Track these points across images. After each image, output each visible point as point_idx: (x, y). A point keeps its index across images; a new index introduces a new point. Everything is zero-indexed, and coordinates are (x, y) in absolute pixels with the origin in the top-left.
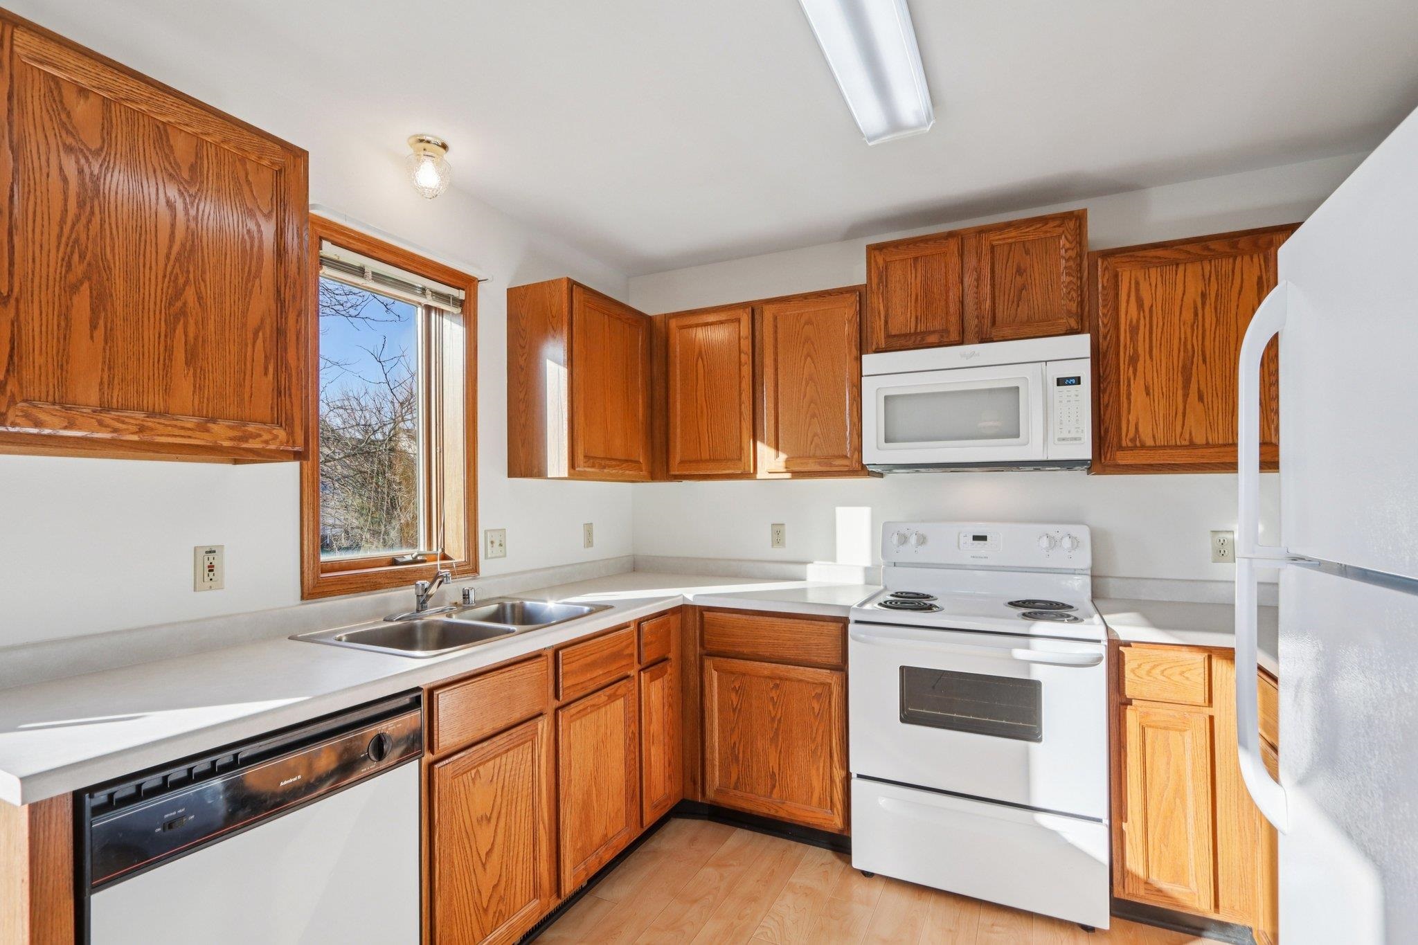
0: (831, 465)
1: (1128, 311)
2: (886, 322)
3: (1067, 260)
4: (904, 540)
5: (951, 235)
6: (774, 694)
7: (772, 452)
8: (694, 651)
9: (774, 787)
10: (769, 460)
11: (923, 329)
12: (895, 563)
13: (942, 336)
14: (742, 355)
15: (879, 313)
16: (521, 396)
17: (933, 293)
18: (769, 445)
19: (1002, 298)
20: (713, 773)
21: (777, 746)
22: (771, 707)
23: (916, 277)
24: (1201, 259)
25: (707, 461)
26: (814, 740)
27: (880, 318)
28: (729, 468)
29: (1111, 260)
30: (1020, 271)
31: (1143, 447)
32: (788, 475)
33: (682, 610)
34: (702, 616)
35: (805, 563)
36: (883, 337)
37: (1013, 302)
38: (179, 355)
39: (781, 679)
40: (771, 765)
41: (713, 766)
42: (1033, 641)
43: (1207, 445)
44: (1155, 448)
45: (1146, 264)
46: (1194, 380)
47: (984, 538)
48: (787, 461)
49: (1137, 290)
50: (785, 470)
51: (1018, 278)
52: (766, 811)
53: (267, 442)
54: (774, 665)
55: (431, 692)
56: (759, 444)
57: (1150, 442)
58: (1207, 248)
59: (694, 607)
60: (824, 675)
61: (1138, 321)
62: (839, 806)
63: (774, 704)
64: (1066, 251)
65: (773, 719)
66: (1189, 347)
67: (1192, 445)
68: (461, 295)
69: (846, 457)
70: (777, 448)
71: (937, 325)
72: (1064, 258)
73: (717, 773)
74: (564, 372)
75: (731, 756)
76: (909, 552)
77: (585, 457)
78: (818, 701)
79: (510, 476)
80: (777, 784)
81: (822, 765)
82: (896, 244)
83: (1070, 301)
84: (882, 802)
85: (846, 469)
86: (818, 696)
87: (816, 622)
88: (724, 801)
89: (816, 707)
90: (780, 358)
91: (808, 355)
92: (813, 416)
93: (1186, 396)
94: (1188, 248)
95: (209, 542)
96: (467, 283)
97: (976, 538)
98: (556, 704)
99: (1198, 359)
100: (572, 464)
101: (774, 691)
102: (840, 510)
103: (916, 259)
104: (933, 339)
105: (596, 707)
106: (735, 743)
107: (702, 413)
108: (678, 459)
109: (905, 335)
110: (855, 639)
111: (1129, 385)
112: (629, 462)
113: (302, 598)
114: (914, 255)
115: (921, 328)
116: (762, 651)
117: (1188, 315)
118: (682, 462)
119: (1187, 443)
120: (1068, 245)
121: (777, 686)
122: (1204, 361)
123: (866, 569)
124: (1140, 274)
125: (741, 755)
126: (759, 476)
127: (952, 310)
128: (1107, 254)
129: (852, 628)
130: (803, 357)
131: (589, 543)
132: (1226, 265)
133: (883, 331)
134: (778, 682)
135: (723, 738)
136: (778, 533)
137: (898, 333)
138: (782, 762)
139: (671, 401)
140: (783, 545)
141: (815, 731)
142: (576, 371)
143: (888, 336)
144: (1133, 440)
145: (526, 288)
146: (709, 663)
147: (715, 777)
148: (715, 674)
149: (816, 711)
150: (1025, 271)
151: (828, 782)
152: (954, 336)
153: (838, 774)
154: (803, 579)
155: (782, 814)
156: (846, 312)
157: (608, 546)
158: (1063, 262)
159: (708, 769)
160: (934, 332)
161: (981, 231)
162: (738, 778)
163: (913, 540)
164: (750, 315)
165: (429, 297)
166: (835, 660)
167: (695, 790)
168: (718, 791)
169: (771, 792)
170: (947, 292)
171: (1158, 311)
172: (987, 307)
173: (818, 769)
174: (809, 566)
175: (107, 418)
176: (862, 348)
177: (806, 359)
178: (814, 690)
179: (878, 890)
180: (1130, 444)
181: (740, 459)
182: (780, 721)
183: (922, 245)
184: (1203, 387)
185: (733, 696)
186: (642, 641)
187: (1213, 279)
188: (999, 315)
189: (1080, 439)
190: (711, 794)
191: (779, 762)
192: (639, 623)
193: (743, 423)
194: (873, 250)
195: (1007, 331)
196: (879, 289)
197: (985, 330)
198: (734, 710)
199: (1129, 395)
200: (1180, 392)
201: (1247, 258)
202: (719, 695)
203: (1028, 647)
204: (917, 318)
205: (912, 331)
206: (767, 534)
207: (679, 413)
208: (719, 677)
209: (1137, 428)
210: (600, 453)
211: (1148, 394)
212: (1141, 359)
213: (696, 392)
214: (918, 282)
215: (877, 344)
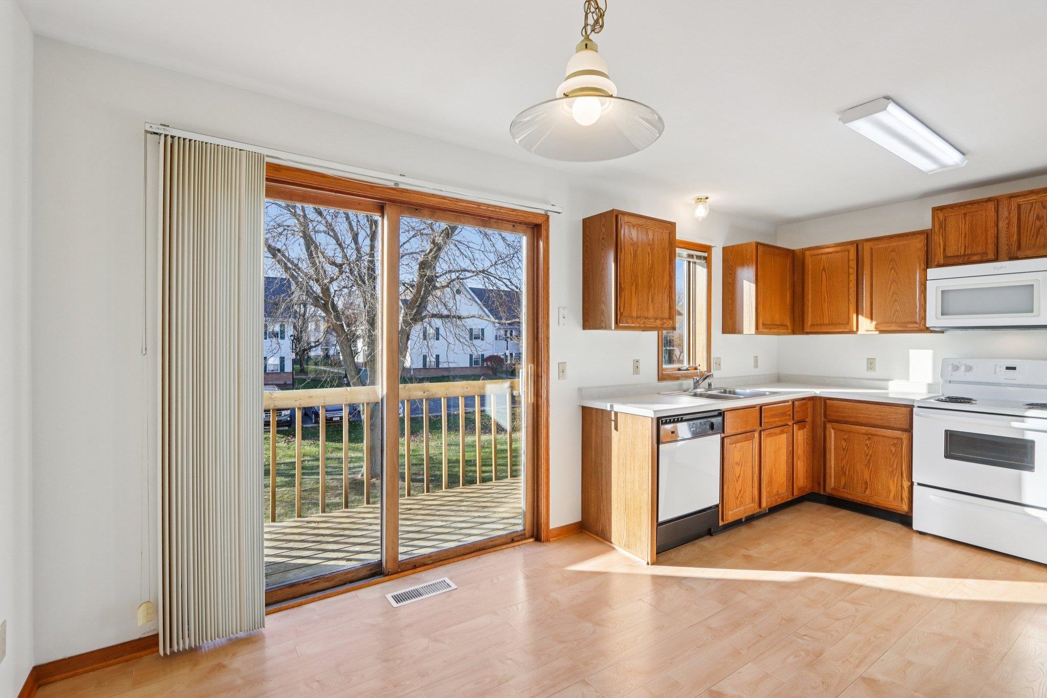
0: (906, 327)
2: (944, 249)
4: (956, 368)
5: (990, 200)
6: (868, 442)
7: (869, 321)
8: (821, 419)
9: (867, 488)
10: (865, 325)
11: (970, 252)
12: (950, 381)
13: (982, 256)
14: (850, 269)
15: (940, 245)
16: (730, 296)
17: (977, 232)
18: (866, 317)
19: (1025, 233)
20: (831, 479)
21: (869, 469)
22: (866, 449)
23: (965, 224)
25: (827, 325)
26: (891, 466)
27: (940, 247)
28: (841, 329)
30: (1039, 218)
32: (877, 332)
33: (813, 399)
34: (825, 403)
35: (889, 380)
36: (942, 257)
37: (1033, 236)
38: (650, 300)
39: (872, 435)
40: (865, 477)
41: (831, 476)
42: (1025, 419)
47: (1014, 368)
48: (876, 325)
50: (875, 330)
51: (1037, 222)
52: (862, 500)
53: (668, 325)
54: (868, 428)
55: (724, 412)
56: (860, 317)
59: (820, 398)
60: (898, 434)
62: (906, 500)
63: (868, 448)
65: (867, 455)
68: (706, 255)
69: (916, 323)
70: (872, 319)
71: (979, 250)
73: (833, 480)
74: (753, 286)
75: (841, 472)
76: (960, 375)
77: (763, 324)
78: (894, 447)
79: (723, 333)
80: (869, 487)
81: (896, 479)
82: (952, 206)
84: (932, 497)
85: (916, 329)
86: (894, 445)
87: (894, 407)
88: (836, 494)
89: (893, 449)
90: (874, 270)
91: (893, 268)
92: (896, 301)
95: (637, 358)
96: (707, 249)
97: (1008, 368)
98: (761, 428)
100: (757, 328)
101: (868, 441)
102: (912, 352)
103: (965, 214)
104: (975, 258)
105: (776, 434)
106: (844, 466)
107: (824, 299)
108: (809, 324)
109: (957, 256)
110: (916, 415)
112: (783, 326)
113: (658, 380)
114: (964, 212)
115: (969, 251)
116: (860, 420)
118: (812, 325)
121: (869, 439)
123: (929, 385)
125: (847, 472)
126: (859, 333)
127: (990, 241)
129: (915, 410)
130: (889, 270)
131: (756, 366)
133: (942, 255)
134: (870, 436)
135: (836, 463)
136: (871, 364)
137: (952, 255)
138: (871, 477)
139: (806, 294)
140: (875, 370)
141: (892, 462)
142: (759, 284)
143: (945, 257)
145: (733, 247)
146: (829, 425)
147: (832, 482)
148: (833, 431)
149: (894, 452)
150: (1043, 218)
151: (900, 488)
152: (991, 256)
153: (906, 484)
154: (887, 389)
155: (871, 502)
156: (918, 244)
157: (765, 368)
159: (828, 477)
160: (977, 255)
161: (1011, 197)
162: (845, 483)
163: (963, 368)
164: (855, 248)
165: (695, 258)
166: (906, 426)
167: (819, 488)
168: (833, 489)
169: (865, 492)
170: (987, 231)
172: (1014, 239)
173: (894, 481)
174: (890, 382)
175: (638, 320)
176: (928, 266)
177: (891, 270)
178: (892, 441)
179: (927, 542)
181: (848, 324)
182: (871, 456)
183: (969, 206)
185: (843, 443)
186: (795, 410)
188: (1023, 243)
190: (828, 490)
191: (870, 476)
192: (793, 401)
193: (850, 305)
194: (935, 210)
195: (1029, 253)
196: (939, 231)
197: (1013, 252)
198: (844, 450)
202: (835, 442)
203: (1023, 422)
204: (965, 246)
205: (962, 254)
206: (864, 363)
207: (810, 299)
208: (835, 433)
210: (769, 323)
213: (821, 288)
214: (967, 227)
215: (938, 262)
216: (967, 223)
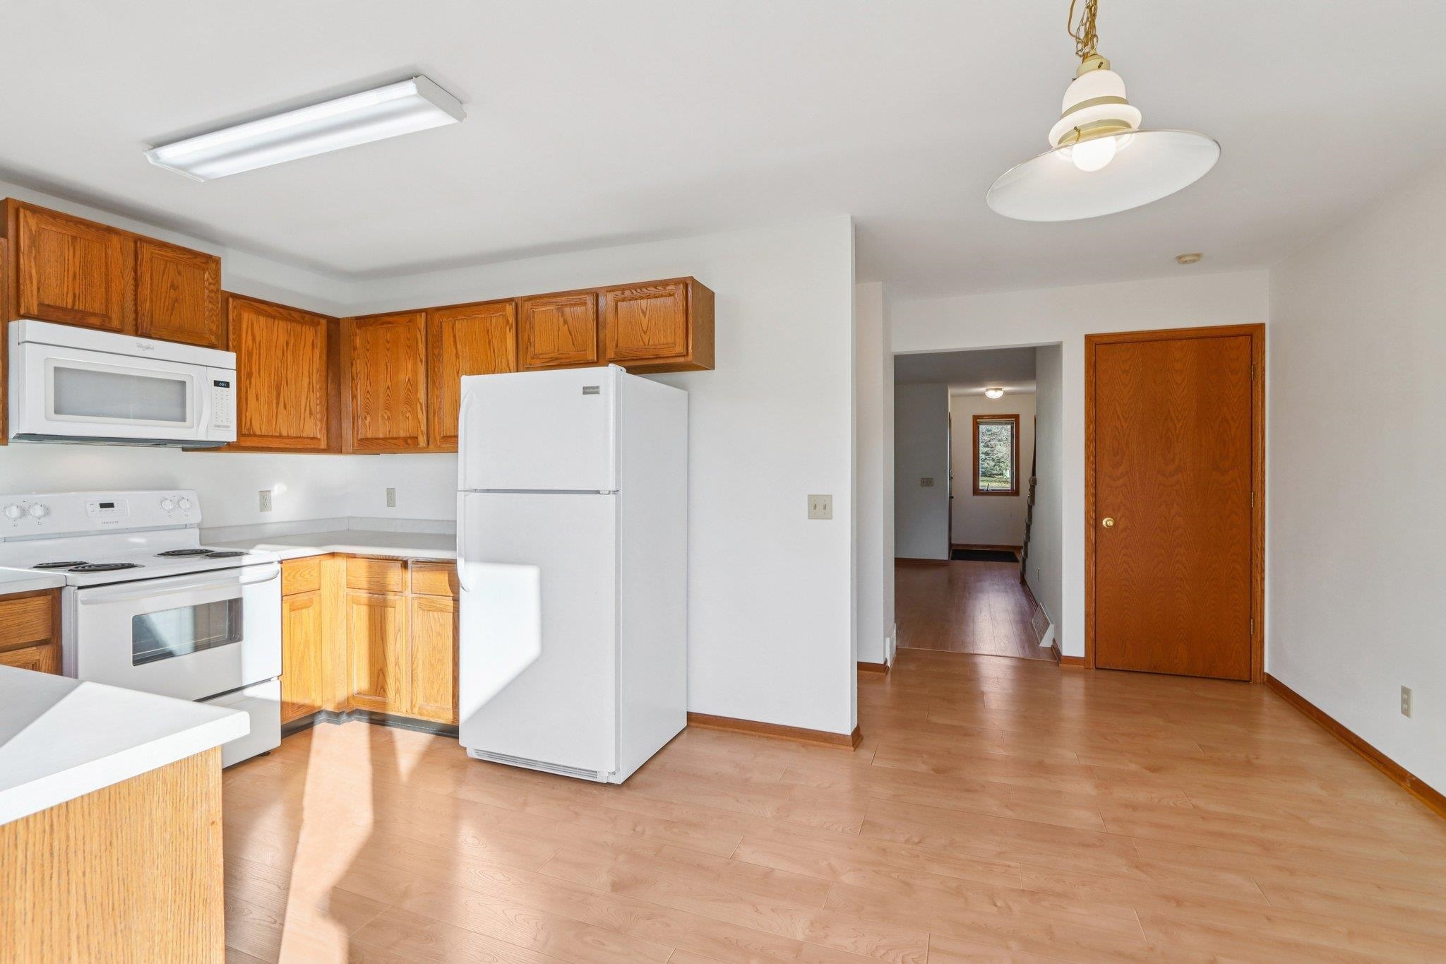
1: (247, 341)
2: (39, 290)
3: (211, 291)
5: (110, 230)
11: (82, 308)
12: (5, 538)
13: (104, 321)
15: (31, 278)
17: (93, 277)
19: (158, 302)
23: (74, 255)
24: (287, 320)
27: (32, 283)
29: (238, 302)
30: (173, 287)
31: (255, 435)
36: (35, 304)
37: (168, 309)
43: (288, 437)
44: (261, 436)
45: (259, 312)
46: (282, 395)
47: (111, 505)
49: (252, 328)
51: (172, 291)
57: (258, 433)
58: (290, 314)
61: (253, 349)
64: (210, 284)
66: (280, 373)
67: (280, 436)
71: (98, 308)
72: (208, 289)
82: (54, 215)
83: (212, 322)
93: (278, 404)
94: (281, 310)
97: (103, 506)
99: (284, 382)
103: (74, 238)
104: (95, 321)
109: (61, 309)
111: (247, 392)
114: (74, 234)
115: (80, 306)
117: (279, 353)
119: (278, 434)
120: (211, 281)
122: (287, 385)
124: (254, 317)
127: (114, 300)
128: (236, 297)
129: (67, 597)
132: (298, 327)
133: (35, 297)
137: (51, 303)
143: (41, 305)
144: (249, 430)
150: (178, 287)
152: (115, 324)
158: (206, 291)
160: (94, 314)
161: (140, 239)
166: (41, 635)
170: (109, 281)
171: (263, 345)
172: (147, 307)
180: (247, 433)
183: (81, 227)
184: (286, 400)
187: (292, 334)
188: (155, 316)
189: (229, 427)
195: (165, 333)
196: (30, 252)
197: (145, 326)
199: (246, 399)
200: (275, 401)
201: (307, 327)
204: (74, 295)
205: (69, 306)
209: (251, 422)
211: (257, 399)
212: (254, 375)
214: (77, 260)
215: (28, 308)
216: (78, 253)
